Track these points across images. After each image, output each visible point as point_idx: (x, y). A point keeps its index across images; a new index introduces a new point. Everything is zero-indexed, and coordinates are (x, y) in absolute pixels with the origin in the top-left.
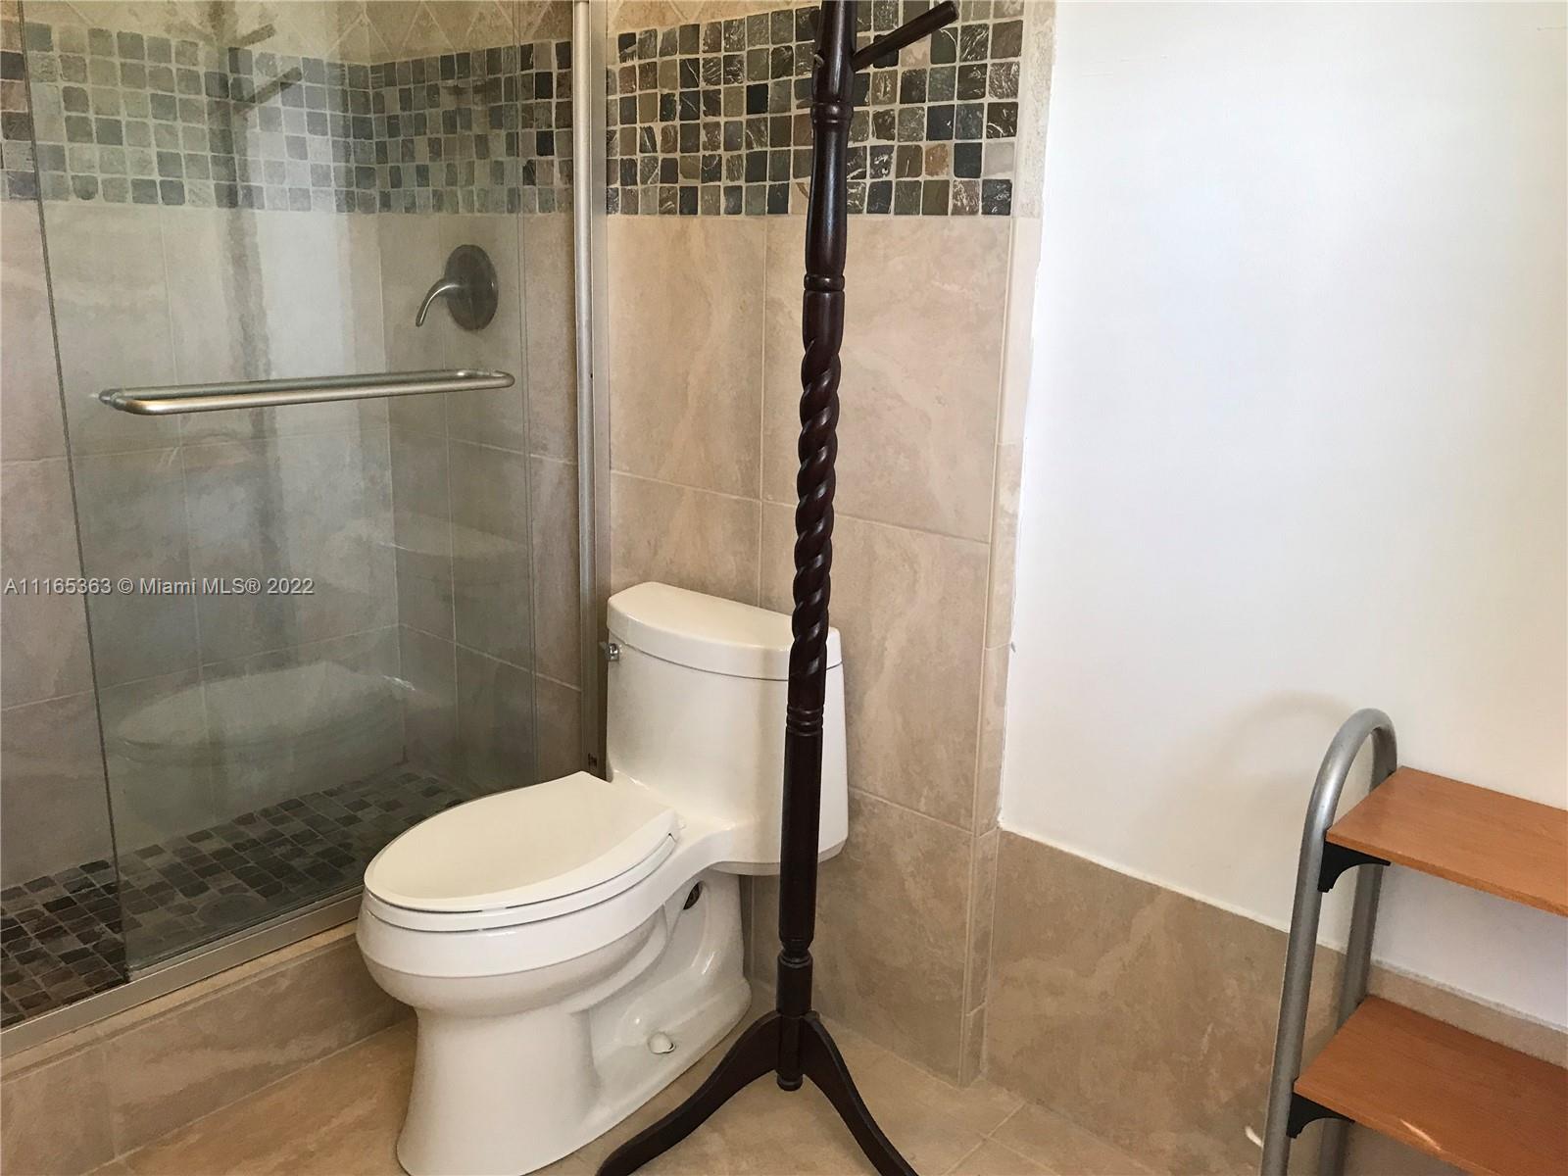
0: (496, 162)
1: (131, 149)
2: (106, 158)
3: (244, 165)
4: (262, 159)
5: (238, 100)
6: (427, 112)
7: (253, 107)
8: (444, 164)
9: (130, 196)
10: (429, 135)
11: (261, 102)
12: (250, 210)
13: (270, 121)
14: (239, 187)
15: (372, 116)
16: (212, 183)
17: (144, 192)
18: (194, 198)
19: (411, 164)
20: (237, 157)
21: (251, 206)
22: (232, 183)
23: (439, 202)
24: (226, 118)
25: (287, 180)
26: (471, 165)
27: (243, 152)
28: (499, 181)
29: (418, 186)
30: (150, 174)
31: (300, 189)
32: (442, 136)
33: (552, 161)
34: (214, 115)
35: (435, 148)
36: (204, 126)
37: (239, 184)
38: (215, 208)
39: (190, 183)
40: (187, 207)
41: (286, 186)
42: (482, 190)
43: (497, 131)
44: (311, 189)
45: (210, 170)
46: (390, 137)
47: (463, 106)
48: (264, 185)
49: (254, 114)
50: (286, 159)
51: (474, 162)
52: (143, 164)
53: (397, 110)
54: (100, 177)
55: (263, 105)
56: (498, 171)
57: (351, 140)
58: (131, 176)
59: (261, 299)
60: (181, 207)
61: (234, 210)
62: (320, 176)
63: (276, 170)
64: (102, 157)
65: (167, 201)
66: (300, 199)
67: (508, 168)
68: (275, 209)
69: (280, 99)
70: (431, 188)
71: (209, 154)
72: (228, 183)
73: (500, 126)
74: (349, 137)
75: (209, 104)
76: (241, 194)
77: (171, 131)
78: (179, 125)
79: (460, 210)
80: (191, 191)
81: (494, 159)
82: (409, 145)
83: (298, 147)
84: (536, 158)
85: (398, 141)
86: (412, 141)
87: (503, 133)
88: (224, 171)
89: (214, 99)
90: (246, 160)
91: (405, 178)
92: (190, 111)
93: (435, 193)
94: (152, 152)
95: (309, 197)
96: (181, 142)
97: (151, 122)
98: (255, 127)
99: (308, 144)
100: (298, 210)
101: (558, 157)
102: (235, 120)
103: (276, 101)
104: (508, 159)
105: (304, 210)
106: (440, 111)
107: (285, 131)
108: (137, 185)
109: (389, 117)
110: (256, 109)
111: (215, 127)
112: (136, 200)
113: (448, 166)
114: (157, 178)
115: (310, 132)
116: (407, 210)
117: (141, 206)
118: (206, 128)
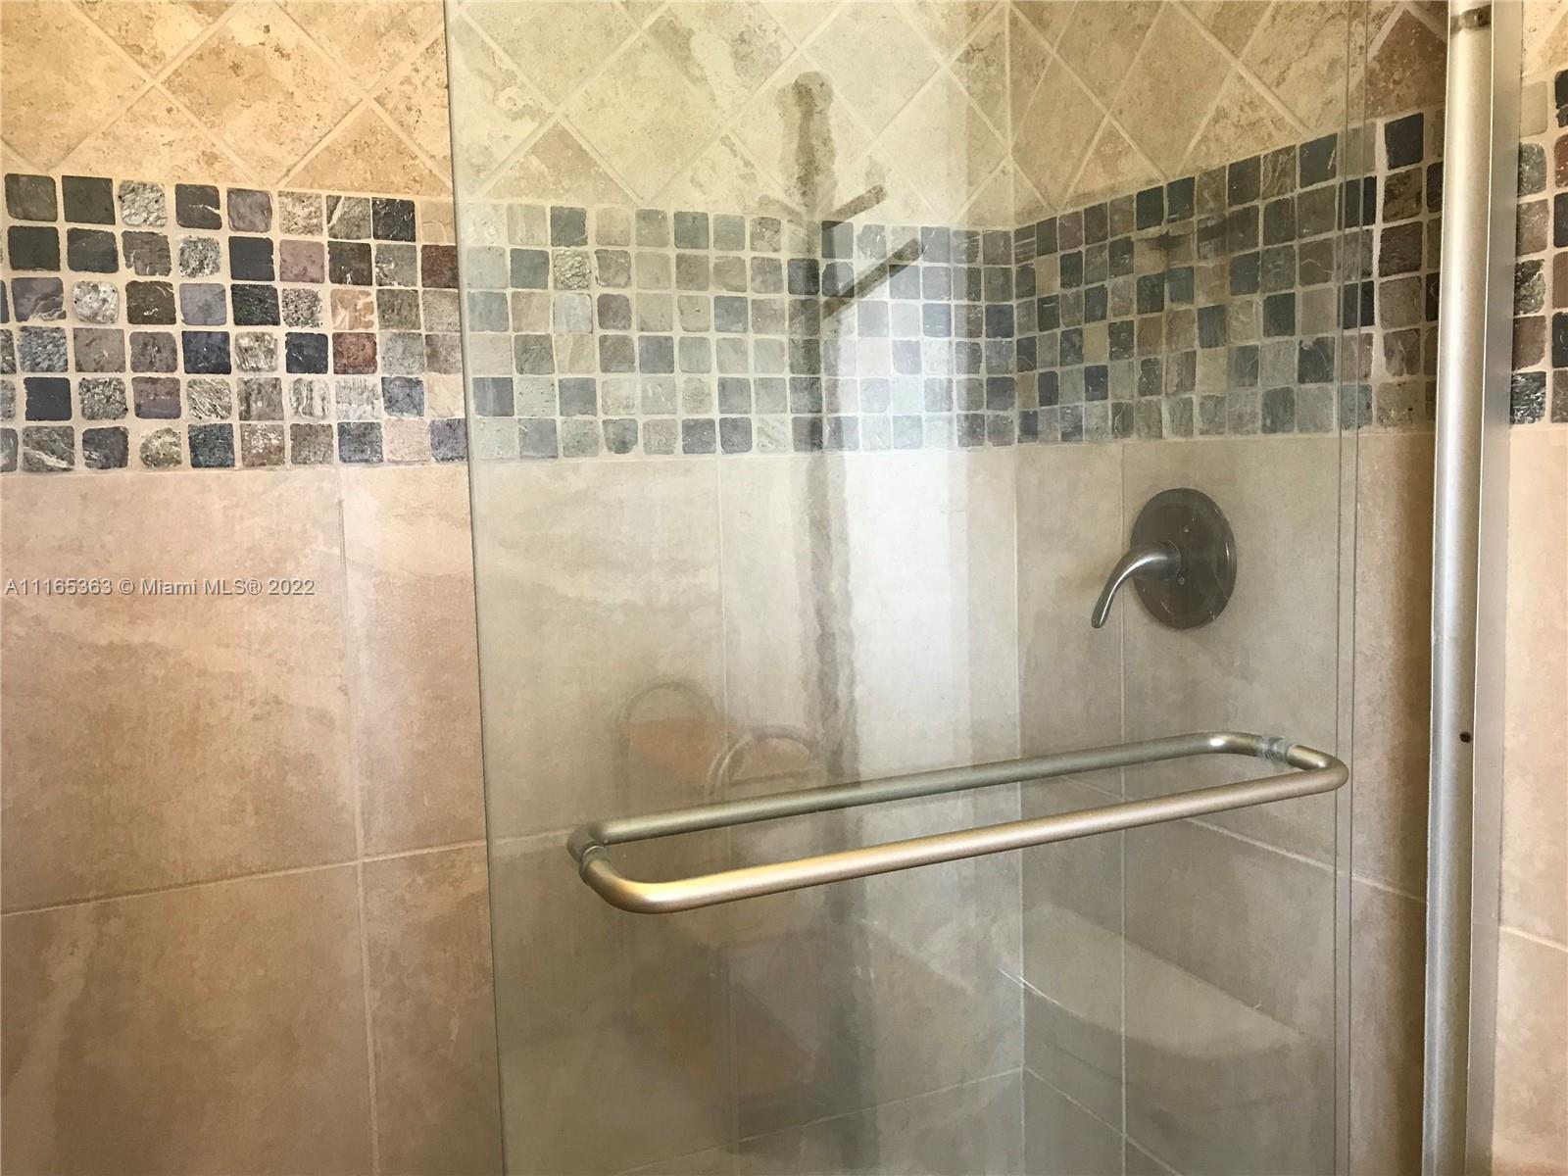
0: (1244, 350)
1: (685, 376)
2: (650, 393)
3: (833, 387)
4: (858, 378)
5: (831, 296)
6: (1108, 284)
7: (852, 305)
8: (1137, 362)
9: (679, 444)
10: (1111, 318)
11: (863, 296)
12: (839, 453)
13: (872, 323)
14: (825, 421)
15: (1014, 303)
16: (789, 417)
17: (697, 436)
18: (766, 441)
19: (1077, 366)
20: (824, 377)
21: (840, 446)
22: (815, 415)
23: (1124, 422)
24: (813, 325)
25: (891, 406)
26: (1190, 358)
27: (832, 369)
28: (1247, 380)
29: (1088, 399)
30: (706, 412)
31: (908, 417)
32: (1133, 317)
33: (1369, 337)
34: (798, 319)
35: (1120, 339)
36: (783, 336)
37: (826, 417)
38: (791, 453)
39: (762, 420)
40: (754, 455)
41: (890, 413)
42: (1211, 397)
43: (1247, 297)
44: (924, 415)
45: (788, 399)
46: (1041, 330)
47: (1177, 265)
48: (860, 415)
49: (851, 315)
50: (892, 373)
51: (1195, 352)
52: (698, 397)
53: (1056, 288)
54: (641, 420)
55: (864, 299)
56: (1246, 363)
57: (983, 341)
58: (682, 415)
59: (847, 582)
60: (746, 456)
61: (817, 453)
62: (940, 396)
63: (877, 390)
64: (645, 391)
65: (729, 446)
66: (908, 431)
67: (1266, 358)
68: (874, 448)
69: (888, 290)
70: (1109, 402)
71: (787, 375)
72: (810, 415)
73: (1253, 288)
74: (979, 335)
75: (793, 304)
76: (827, 430)
77: (738, 348)
78: (751, 338)
79: (1165, 432)
80: (761, 430)
81: (1238, 343)
82: (1076, 339)
83: (908, 356)
84: (1333, 333)
85: (1055, 334)
86: (1080, 333)
87: (1258, 299)
88: (805, 398)
89: (797, 297)
90: (836, 380)
91: (1064, 388)
92: (765, 315)
93: (1117, 408)
94: (712, 380)
95: (920, 426)
96: (751, 360)
97: (713, 337)
98: (850, 331)
99: (922, 350)
100: (905, 447)
101: (1383, 327)
102: (826, 325)
103: (882, 293)
104: (1268, 341)
105: (912, 446)
106: (1132, 279)
107: (892, 336)
108: (689, 428)
109: (1042, 301)
110: (856, 306)
111: (796, 337)
112: (688, 449)
113: (1144, 363)
114: (716, 415)
115: (927, 332)
116: (1066, 437)
117: (694, 458)
118: (784, 339)
